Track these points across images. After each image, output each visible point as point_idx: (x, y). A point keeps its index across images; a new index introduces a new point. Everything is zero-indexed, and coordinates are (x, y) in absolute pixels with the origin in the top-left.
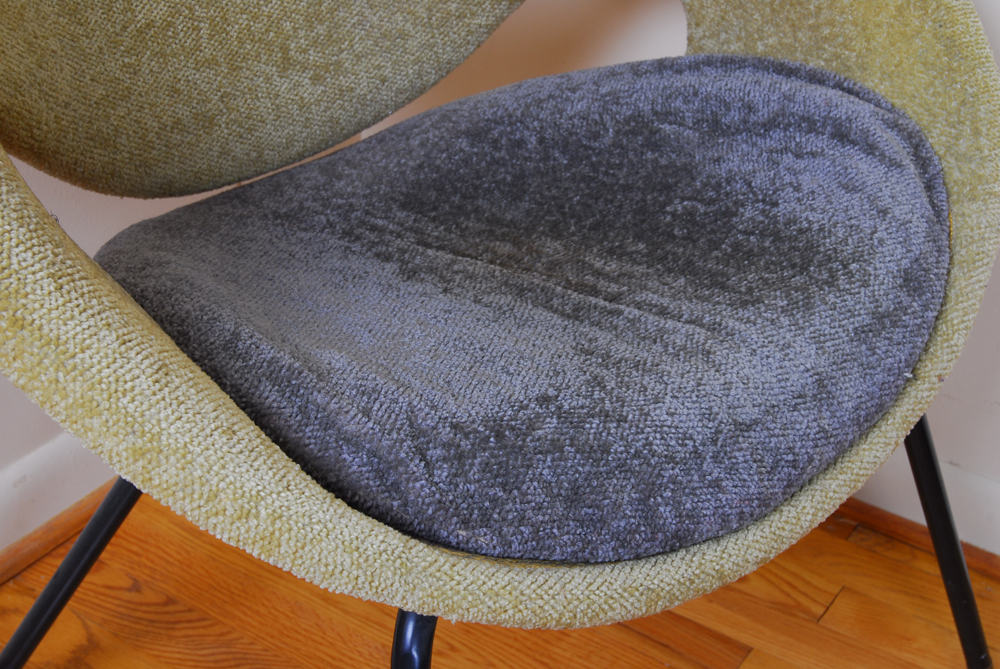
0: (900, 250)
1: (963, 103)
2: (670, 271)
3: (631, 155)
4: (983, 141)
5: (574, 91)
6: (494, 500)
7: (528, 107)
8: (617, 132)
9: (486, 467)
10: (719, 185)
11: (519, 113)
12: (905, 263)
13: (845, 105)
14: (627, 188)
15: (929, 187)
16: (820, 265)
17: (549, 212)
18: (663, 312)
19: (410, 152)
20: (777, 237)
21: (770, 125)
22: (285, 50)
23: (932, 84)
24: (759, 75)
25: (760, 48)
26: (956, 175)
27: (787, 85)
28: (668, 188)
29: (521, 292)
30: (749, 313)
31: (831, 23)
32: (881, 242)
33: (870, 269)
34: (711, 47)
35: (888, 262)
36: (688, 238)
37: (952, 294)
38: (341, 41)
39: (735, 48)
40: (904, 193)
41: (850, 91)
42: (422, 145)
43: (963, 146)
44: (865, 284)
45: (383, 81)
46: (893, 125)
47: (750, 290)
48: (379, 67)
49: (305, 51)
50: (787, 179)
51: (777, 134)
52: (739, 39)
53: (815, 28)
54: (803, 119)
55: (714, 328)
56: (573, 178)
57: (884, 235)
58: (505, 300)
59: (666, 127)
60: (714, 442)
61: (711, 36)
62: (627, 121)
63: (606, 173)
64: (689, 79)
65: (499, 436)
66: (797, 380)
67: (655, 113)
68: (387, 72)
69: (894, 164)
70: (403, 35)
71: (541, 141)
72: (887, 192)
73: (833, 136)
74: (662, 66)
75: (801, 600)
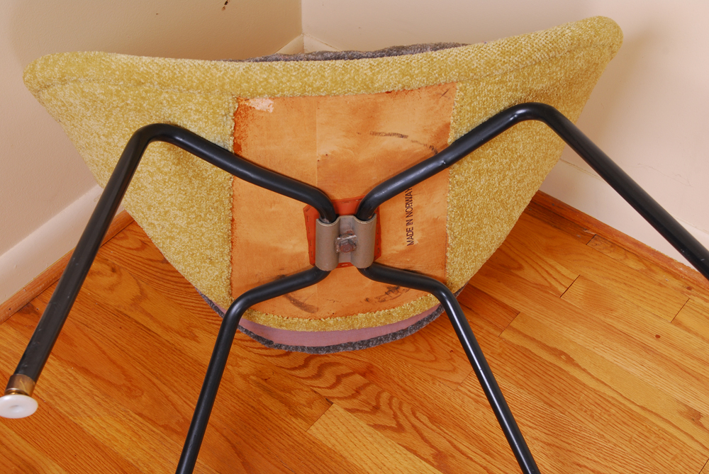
75: (554, 283)
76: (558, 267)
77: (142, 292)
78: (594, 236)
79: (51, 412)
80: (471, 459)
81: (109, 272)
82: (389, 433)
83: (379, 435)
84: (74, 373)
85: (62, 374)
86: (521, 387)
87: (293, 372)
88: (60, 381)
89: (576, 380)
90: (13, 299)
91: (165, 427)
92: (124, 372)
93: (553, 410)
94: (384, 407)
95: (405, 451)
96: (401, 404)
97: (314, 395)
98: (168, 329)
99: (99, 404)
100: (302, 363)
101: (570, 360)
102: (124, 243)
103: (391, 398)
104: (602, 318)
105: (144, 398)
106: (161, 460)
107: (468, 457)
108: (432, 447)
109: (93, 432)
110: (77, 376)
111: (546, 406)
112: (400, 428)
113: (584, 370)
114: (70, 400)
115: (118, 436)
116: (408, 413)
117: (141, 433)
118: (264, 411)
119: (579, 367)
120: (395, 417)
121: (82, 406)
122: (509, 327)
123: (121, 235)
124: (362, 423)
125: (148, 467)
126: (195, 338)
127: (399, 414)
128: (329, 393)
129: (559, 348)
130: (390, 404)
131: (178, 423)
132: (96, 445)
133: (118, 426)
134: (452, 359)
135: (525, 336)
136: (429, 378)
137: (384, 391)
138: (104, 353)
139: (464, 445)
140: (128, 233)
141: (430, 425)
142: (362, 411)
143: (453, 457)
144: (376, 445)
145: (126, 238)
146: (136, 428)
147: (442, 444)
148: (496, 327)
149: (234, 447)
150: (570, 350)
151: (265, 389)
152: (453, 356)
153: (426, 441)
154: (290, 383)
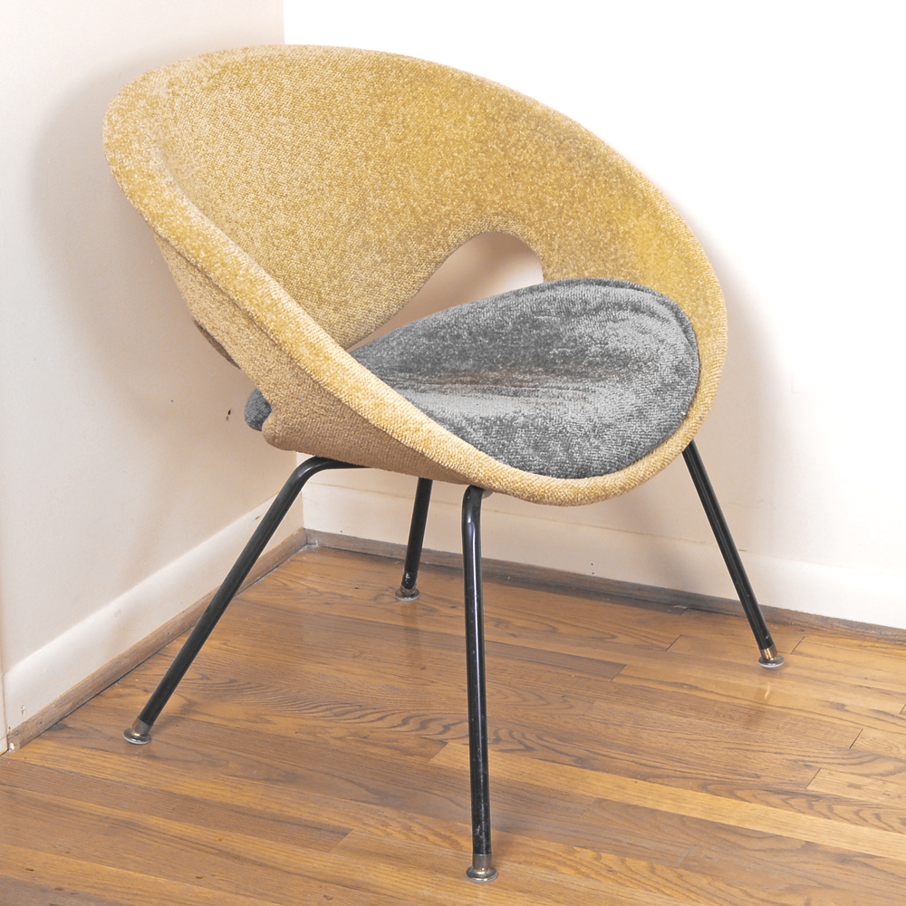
0: (672, 357)
1: (698, 289)
2: (558, 376)
3: (524, 333)
4: (710, 307)
5: (482, 308)
6: (503, 445)
7: (457, 319)
8: (514, 324)
9: (498, 432)
10: (575, 340)
11: (453, 322)
12: (675, 363)
13: (635, 296)
14: (526, 348)
15: (685, 332)
16: (633, 364)
17: (485, 363)
18: (559, 388)
19: (393, 348)
20: (610, 356)
21: (597, 310)
22: (319, 293)
23: (681, 281)
24: (588, 287)
25: (587, 274)
26: (699, 325)
27: (604, 290)
28: (549, 344)
29: (484, 391)
30: (601, 383)
31: (624, 257)
32: (662, 353)
33: (658, 365)
34: (558, 277)
35: (666, 362)
36: (564, 362)
37: (702, 380)
38: (346, 289)
39: (572, 276)
40: (673, 333)
41: (638, 290)
42: (398, 344)
43: (700, 311)
44: (657, 371)
45: (370, 311)
46: (663, 303)
47: (600, 376)
48: (367, 303)
49: (329, 294)
50: (611, 333)
51: (602, 313)
52: (574, 271)
53: (615, 260)
54: (615, 304)
55: (584, 390)
56: (494, 347)
57: (664, 351)
58: (479, 395)
59: (541, 317)
60: (594, 431)
61: (558, 272)
62: (518, 318)
63: (512, 343)
64: (548, 293)
65: (501, 421)
66: (628, 409)
67: (534, 312)
68: (371, 306)
69: (665, 320)
70: (379, 285)
71: (470, 333)
72: (663, 333)
73: (632, 311)
74: (532, 290)
75: (654, 642)
76: (656, 633)
77: (189, 701)
78: (686, 610)
79: (128, 787)
80: (616, 758)
81: (140, 693)
82: (519, 753)
83: (508, 755)
84: (140, 760)
85: (126, 762)
86: (648, 709)
87: (393, 729)
88: (127, 767)
89: (706, 699)
91: (267, 780)
92: (199, 753)
93: (690, 719)
94: (505, 738)
95: (542, 762)
96: (523, 735)
97: (424, 740)
98: (234, 720)
99: (183, 775)
100: (401, 722)
101: (693, 687)
102: (149, 672)
103: (511, 732)
104: (717, 658)
105: (231, 765)
106: (275, 800)
107: (612, 758)
108: (570, 756)
109: (185, 793)
110: (145, 761)
111: (681, 718)
112: (529, 749)
113: (712, 692)
114: (146, 777)
115: (215, 791)
116: (535, 739)
117: (240, 786)
118: (373, 757)
119: (706, 691)
120: (521, 743)
121: (162, 779)
122: (619, 675)
123: (142, 667)
125: (261, 805)
126: (268, 722)
127: (524, 740)
128: (441, 737)
129: (680, 681)
130: (511, 735)
131: (280, 775)
132: (195, 800)
133: (212, 786)
134: (565, 701)
135: (639, 678)
136: (546, 716)
138: (165, 743)
139: (604, 751)
140: (150, 664)
141: (559, 742)
143: (596, 759)
144: (508, 762)
146: (234, 785)
147: (582, 753)
148: (605, 677)
149: (352, 782)
150: (691, 681)
151: (366, 743)
152: (566, 699)
153: (561, 753)
154: (394, 736)
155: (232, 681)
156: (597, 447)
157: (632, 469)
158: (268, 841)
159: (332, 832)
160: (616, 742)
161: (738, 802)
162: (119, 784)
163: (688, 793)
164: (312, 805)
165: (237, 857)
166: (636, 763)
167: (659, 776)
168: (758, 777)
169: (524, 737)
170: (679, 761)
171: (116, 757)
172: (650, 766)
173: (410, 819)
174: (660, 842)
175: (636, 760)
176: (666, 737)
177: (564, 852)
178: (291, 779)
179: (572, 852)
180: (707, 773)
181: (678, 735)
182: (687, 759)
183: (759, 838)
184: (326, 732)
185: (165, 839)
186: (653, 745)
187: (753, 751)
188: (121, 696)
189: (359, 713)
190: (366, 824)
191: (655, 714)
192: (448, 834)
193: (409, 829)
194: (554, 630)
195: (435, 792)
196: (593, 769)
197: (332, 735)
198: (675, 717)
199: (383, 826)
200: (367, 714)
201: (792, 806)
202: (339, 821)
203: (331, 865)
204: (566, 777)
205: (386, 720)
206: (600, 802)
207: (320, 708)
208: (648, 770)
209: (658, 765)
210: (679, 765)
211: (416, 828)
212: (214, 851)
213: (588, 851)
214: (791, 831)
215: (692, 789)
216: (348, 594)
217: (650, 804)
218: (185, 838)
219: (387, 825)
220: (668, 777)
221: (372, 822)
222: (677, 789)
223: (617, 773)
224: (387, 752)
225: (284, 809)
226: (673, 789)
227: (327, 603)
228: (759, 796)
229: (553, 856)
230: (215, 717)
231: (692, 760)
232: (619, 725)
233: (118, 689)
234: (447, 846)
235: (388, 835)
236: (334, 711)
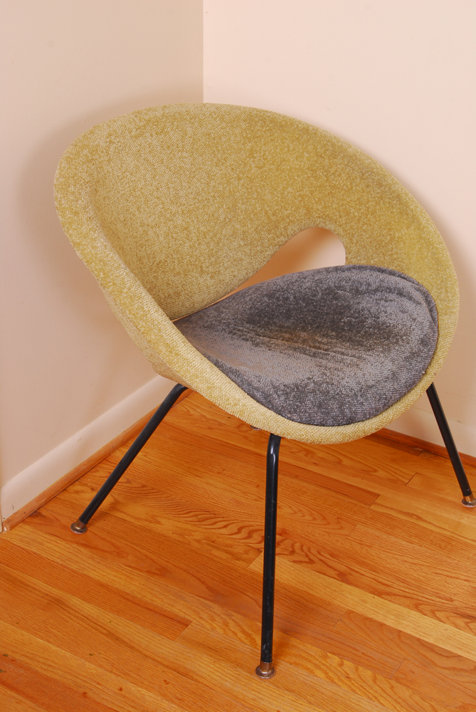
0: (420, 332)
1: (442, 281)
2: (344, 341)
3: (328, 302)
4: (449, 294)
5: (305, 278)
6: (297, 406)
7: (288, 285)
8: (322, 294)
9: (294, 396)
10: (359, 312)
11: (285, 287)
12: (422, 336)
13: (402, 283)
14: (327, 314)
15: (431, 311)
16: (393, 337)
17: (300, 323)
18: (343, 354)
19: (246, 303)
20: (379, 329)
21: (376, 290)
22: (201, 267)
23: (431, 275)
24: (372, 272)
25: (372, 262)
26: (440, 306)
27: (382, 276)
28: (342, 313)
29: (295, 349)
30: (370, 353)
31: (397, 253)
32: (414, 329)
33: (410, 338)
34: (355, 262)
35: (416, 336)
36: (349, 330)
37: (439, 346)
38: (220, 263)
39: (363, 262)
40: (422, 313)
41: (404, 278)
42: (250, 300)
43: (442, 296)
44: (408, 343)
45: (234, 277)
46: (418, 290)
47: (370, 346)
48: (233, 272)
49: (208, 267)
50: (382, 309)
51: (379, 294)
52: (364, 259)
53: (391, 255)
54: (387, 288)
55: (359, 358)
56: (308, 310)
57: (414, 327)
58: (291, 352)
59: (340, 292)
60: (361, 391)
61: (354, 258)
62: (326, 290)
63: (319, 309)
64: (347, 274)
65: (297, 388)
66: (386, 373)
67: (336, 287)
68: (236, 273)
69: (418, 303)
70: (241, 260)
71: (295, 297)
72: (416, 313)
73: (398, 294)
74: (337, 269)
75: (400, 478)
76: (402, 469)
77: (115, 500)
78: (422, 452)
79: (65, 569)
80: (363, 575)
81: (90, 491)
82: (304, 564)
83: (298, 566)
84: (77, 547)
85: (68, 548)
86: (390, 534)
87: (231, 536)
88: (68, 552)
89: (426, 528)
90: (26, 506)
91: (149, 572)
92: (112, 544)
93: (414, 545)
94: (298, 551)
95: (317, 574)
96: (309, 549)
97: (249, 548)
98: (138, 519)
99: (99, 562)
100: (236, 531)
101: (419, 518)
102: (97, 474)
103: (302, 546)
104: (437, 494)
105: (129, 557)
106: (149, 590)
107: (361, 574)
108: (336, 570)
109: (98, 578)
110: (80, 548)
111: (408, 544)
112: (311, 562)
113: (430, 523)
114: (77, 562)
115: (115, 579)
116: (316, 553)
117: (131, 576)
118: (215, 559)
119: (427, 522)
120: (307, 555)
121: (86, 564)
122: (374, 503)
123: (94, 470)
124: (284, 560)
125: (141, 594)
126: (158, 522)
127: (309, 554)
128: (259, 546)
129: (411, 512)
130: (302, 549)
131: (157, 569)
132: (102, 585)
133: (115, 574)
134: (339, 522)
135: (386, 507)
136: (326, 534)
137: (296, 542)
138: (96, 534)
139: (357, 568)
140: (98, 469)
141: (331, 558)
142: (283, 554)
143: (351, 575)
144: (296, 572)
145: (97, 471)
146: (128, 574)
147: (342, 568)
148: (365, 504)
149: (198, 579)
150: (418, 513)
151: (213, 547)
152: (340, 520)
153: (331, 567)
154: (230, 542)
155: (144, 486)
156: (362, 403)
157: (385, 414)
158: (139, 627)
159: (179, 622)
160: (366, 560)
161: (437, 622)
162: (61, 567)
163: (405, 611)
164: (171, 597)
165: (117, 639)
166: (376, 580)
167: (389, 594)
168: (452, 600)
169: (310, 552)
170: (404, 581)
171: (63, 543)
172: (384, 584)
173: (230, 616)
174: (382, 654)
175: (376, 578)
176: (397, 559)
177: (321, 657)
178: (162, 572)
179: (325, 657)
180: (419, 594)
181: (406, 559)
182: (409, 580)
183: (447, 657)
184: (191, 535)
185: (77, 617)
186: (388, 566)
187: (451, 577)
188: (77, 492)
189: (214, 520)
190: (201, 618)
191: (393, 539)
192: (250, 632)
193: (226, 624)
194: (340, 462)
195: (248, 594)
196: (349, 583)
197: (195, 538)
198: (404, 543)
199: (211, 620)
200: (218, 522)
201: (471, 629)
202: (185, 613)
203: (174, 652)
204: (330, 588)
205: (228, 528)
206: (350, 613)
207: (191, 514)
208: (383, 588)
209: (389, 583)
210: (402, 584)
211: (232, 624)
212: (105, 632)
213: (336, 657)
214: (468, 652)
215: (408, 607)
216: (223, 422)
217: (380, 619)
218: (90, 618)
219: (213, 620)
220: (395, 595)
221: (205, 616)
222: (399, 606)
223: (363, 588)
224: (224, 556)
225: (154, 599)
226: (396, 606)
227: (210, 428)
228: (451, 618)
229: (312, 659)
230: (128, 515)
231: (411, 581)
232: (369, 546)
233: (77, 487)
234: (248, 643)
235: (213, 629)
236: (199, 517)
